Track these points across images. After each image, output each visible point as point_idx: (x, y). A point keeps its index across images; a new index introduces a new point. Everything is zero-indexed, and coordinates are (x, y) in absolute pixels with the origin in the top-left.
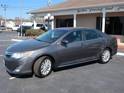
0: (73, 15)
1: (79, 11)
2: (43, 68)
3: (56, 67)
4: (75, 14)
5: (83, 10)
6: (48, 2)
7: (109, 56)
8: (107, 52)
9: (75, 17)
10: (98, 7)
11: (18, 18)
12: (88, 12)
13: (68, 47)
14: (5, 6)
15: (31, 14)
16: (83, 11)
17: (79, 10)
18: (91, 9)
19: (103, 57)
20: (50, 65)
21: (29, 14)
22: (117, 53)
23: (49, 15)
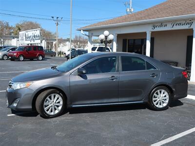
0: (145, 34)
1: (154, 27)
2: (48, 105)
3: (69, 106)
4: (149, 31)
5: (162, 24)
6: (128, 11)
7: (168, 100)
8: (162, 93)
9: (149, 37)
10: (185, 20)
11: (80, 37)
12: (169, 28)
13: (88, 79)
14: (57, 18)
15: (83, 31)
16: (161, 26)
17: (154, 24)
18: (174, 22)
19: (154, 99)
20: (61, 103)
21: (81, 30)
22: (188, 95)
23: (106, 33)
